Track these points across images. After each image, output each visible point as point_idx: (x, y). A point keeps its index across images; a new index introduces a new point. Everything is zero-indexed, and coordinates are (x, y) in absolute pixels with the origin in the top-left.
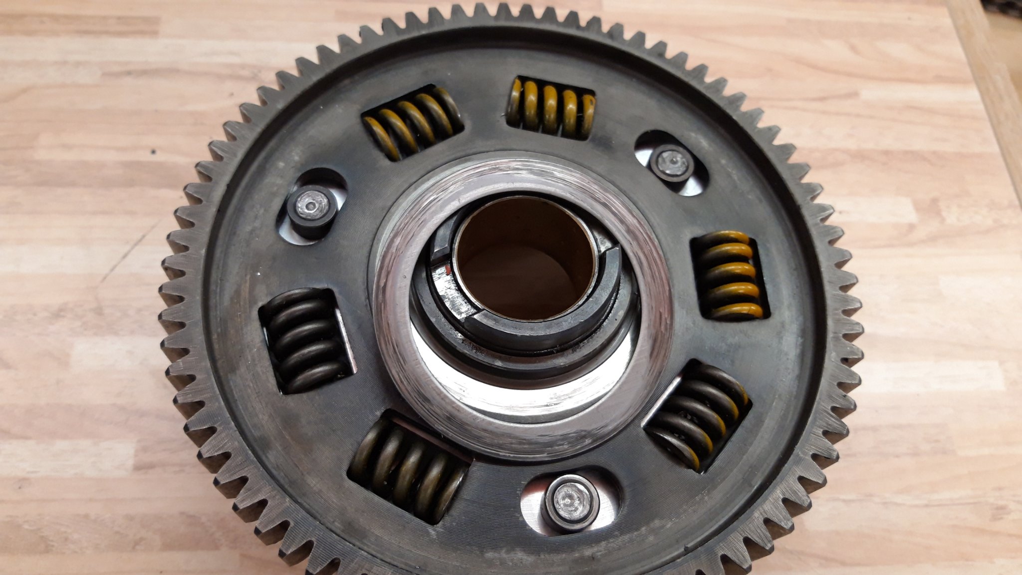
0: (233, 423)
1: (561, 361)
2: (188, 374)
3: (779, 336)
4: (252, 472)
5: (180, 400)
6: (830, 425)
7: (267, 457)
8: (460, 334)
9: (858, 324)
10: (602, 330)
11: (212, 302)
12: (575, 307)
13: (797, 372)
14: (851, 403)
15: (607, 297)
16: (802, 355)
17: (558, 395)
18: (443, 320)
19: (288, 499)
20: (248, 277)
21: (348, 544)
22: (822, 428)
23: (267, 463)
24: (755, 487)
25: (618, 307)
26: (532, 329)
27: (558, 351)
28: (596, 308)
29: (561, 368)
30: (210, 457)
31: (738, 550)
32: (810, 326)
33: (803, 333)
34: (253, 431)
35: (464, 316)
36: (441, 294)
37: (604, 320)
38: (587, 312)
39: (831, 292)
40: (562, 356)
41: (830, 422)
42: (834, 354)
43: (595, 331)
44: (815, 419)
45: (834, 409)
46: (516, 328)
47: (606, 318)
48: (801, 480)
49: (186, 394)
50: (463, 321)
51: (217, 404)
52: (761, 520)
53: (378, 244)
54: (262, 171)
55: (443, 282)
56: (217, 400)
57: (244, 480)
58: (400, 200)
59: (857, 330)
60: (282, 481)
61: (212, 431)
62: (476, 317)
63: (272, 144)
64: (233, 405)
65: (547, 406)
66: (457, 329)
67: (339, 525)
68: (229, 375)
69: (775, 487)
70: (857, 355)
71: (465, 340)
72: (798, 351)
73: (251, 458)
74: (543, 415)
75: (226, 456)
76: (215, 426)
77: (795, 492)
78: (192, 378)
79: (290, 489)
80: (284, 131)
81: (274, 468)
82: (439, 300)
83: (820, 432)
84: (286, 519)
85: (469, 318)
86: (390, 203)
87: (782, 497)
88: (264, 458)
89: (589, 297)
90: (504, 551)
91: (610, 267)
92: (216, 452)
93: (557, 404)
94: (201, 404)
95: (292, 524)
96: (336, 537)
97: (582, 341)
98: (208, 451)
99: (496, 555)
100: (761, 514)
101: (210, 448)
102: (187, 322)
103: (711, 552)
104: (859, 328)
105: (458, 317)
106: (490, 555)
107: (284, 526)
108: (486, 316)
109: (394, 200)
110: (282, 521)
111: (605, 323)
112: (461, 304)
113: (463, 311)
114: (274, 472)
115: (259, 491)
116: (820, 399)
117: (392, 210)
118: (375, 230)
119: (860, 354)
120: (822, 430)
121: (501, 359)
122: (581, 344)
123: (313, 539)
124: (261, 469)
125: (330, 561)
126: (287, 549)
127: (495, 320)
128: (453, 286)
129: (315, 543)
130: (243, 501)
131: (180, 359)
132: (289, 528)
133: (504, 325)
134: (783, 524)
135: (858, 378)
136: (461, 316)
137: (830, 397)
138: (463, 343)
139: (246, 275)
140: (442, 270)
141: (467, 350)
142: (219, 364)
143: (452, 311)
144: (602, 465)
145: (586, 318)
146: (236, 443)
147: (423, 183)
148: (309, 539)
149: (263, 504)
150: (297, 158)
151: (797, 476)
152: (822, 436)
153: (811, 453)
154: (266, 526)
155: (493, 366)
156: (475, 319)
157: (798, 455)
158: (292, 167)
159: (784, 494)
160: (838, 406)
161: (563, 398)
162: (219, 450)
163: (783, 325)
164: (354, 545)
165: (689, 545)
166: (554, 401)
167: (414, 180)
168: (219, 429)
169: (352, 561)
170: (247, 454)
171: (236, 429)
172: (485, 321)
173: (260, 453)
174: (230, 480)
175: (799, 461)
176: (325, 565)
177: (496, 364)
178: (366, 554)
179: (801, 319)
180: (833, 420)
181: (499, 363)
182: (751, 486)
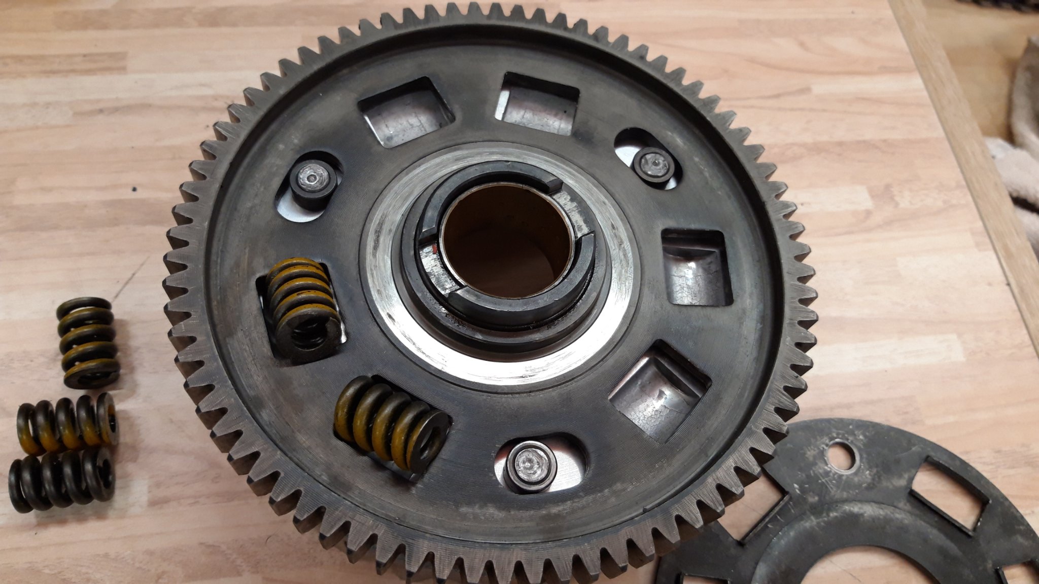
0: (230, 382)
1: (537, 337)
2: (190, 335)
3: (740, 320)
4: (247, 426)
5: (181, 359)
6: (782, 402)
7: (260, 415)
8: (443, 309)
9: (813, 312)
10: (575, 309)
11: (213, 271)
12: (552, 286)
13: (755, 354)
14: (802, 384)
15: (581, 279)
16: (761, 338)
17: (533, 368)
18: (429, 295)
19: (279, 452)
20: (247, 251)
21: (333, 494)
22: (774, 405)
23: (261, 421)
24: (711, 458)
25: (590, 289)
26: (510, 305)
27: (534, 328)
28: (571, 288)
29: (536, 343)
30: (208, 412)
31: (691, 511)
32: (769, 312)
33: (762, 319)
34: (248, 391)
35: (448, 291)
36: (427, 271)
37: (578, 301)
38: (562, 291)
39: (789, 282)
40: (538, 331)
41: (782, 400)
42: (788, 339)
43: (569, 310)
44: (768, 396)
45: (786, 389)
46: (496, 304)
47: (580, 298)
48: (753, 451)
49: (187, 354)
50: (447, 296)
51: (215, 364)
52: (714, 485)
53: (370, 223)
54: (263, 152)
55: (429, 261)
56: (216, 360)
57: (238, 434)
58: (392, 184)
59: (812, 317)
60: (274, 437)
61: (209, 388)
62: (459, 292)
63: (273, 127)
64: (230, 367)
65: (522, 377)
66: (441, 304)
67: (326, 479)
68: (227, 339)
69: (728, 457)
70: (810, 340)
71: (448, 314)
72: (757, 336)
73: (246, 414)
74: (518, 385)
75: (223, 412)
76: (213, 384)
77: (746, 462)
78: (193, 340)
79: (280, 445)
80: (285, 115)
81: (267, 425)
82: (425, 276)
83: (772, 408)
84: (277, 470)
85: (452, 294)
86: (383, 186)
87: (734, 466)
88: (258, 416)
89: (564, 279)
90: (477, 507)
91: (585, 251)
92: (213, 407)
93: (532, 376)
94: (200, 364)
95: (282, 475)
96: (323, 487)
97: (557, 318)
98: (206, 406)
99: (470, 510)
100: (714, 479)
101: (209, 404)
102: (189, 289)
103: (666, 512)
104: (814, 315)
105: (443, 293)
106: (464, 509)
107: (274, 477)
108: (468, 292)
109: (386, 184)
110: (272, 471)
111: (578, 304)
112: (446, 281)
113: (447, 287)
114: (266, 428)
115: (252, 444)
116: (774, 378)
117: (384, 193)
118: (368, 211)
119: (813, 339)
120: (774, 407)
121: (481, 332)
122: (556, 322)
123: (302, 489)
124: (255, 424)
125: (316, 508)
126: (277, 498)
127: (476, 296)
128: (438, 263)
129: (303, 492)
130: (237, 452)
131: (182, 321)
132: (279, 478)
133: (486, 301)
134: (734, 490)
135: (810, 361)
136: (445, 292)
137: (783, 377)
138: (446, 316)
139: (245, 249)
140: (428, 249)
141: (450, 323)
142: (218, 328)
143: (437, 287)
144: (571, 432)
145: (561, 297)
146: (232, 400)
147: (415, 168)
148: (298, 488)
149: (255, 456)
150: (296, 141)
151: (749, 447)
152: (774, 412)
153: (763, 427)
154: (257, 476)
155: (473, 339)
156: (457, 294)
157: (751, 429)
158: (292, 150)
159: (736, 463)
160: (790, 386)
161: (537, 371)
162: (216, 405)
163: (744, 311)
164: (339, 495)
165: (648, 507)
166: (529, 373)
167: (406, 166)
168: (216, 386)
169: (337, 509)
170: (242, 410)
171: (232, 387)
172: (467, 297)
173: (254, 410)
174: (225, 433)
175: (751, 433)
176: (311, 513)
177: (476, 337)
178: (349, 503)
179: (761, 306)
180: (785, 398)
181: (479, 337)
182: (707, 456)
